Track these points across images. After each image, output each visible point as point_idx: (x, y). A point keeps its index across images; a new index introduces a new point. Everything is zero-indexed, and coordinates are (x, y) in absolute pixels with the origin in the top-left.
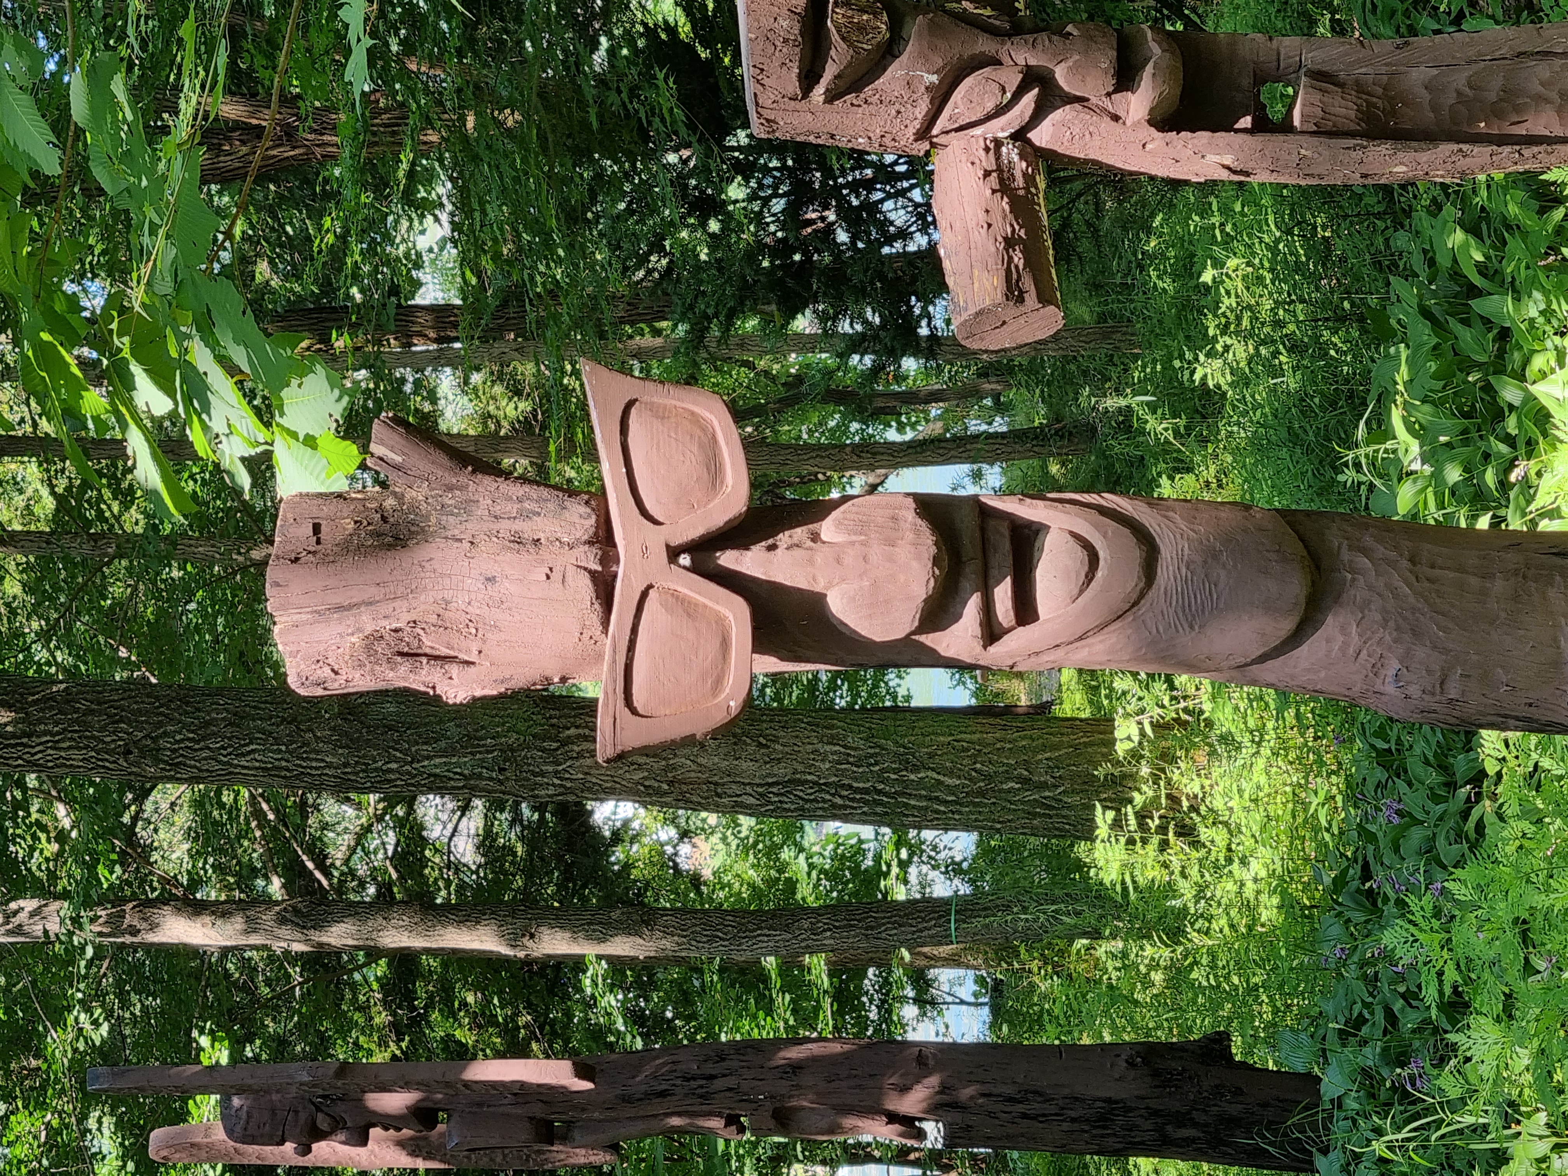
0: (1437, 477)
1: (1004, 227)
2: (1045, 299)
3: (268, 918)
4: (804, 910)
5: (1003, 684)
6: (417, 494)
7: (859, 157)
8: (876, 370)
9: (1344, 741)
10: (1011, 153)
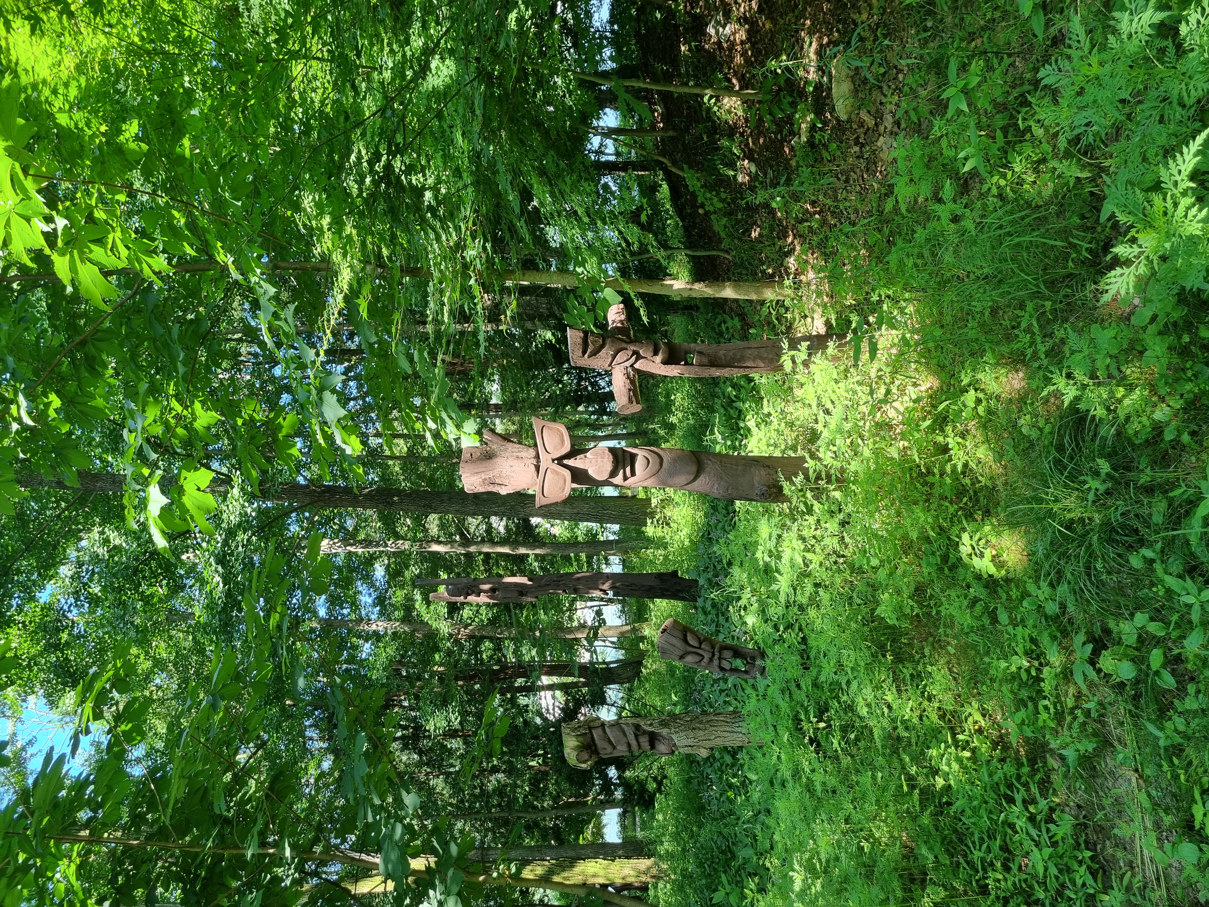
0: (725, 443)
1: (628, 386)
2: (638, 403)
3: (456, 545)
4: (580, 543)
5: (625, 491)
6: (494, 447)
7: (594, 370)
8: (597, 420)
9: (704, 504)
10: (630, 370)
